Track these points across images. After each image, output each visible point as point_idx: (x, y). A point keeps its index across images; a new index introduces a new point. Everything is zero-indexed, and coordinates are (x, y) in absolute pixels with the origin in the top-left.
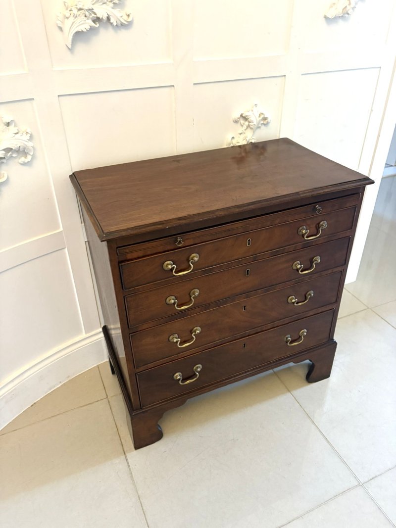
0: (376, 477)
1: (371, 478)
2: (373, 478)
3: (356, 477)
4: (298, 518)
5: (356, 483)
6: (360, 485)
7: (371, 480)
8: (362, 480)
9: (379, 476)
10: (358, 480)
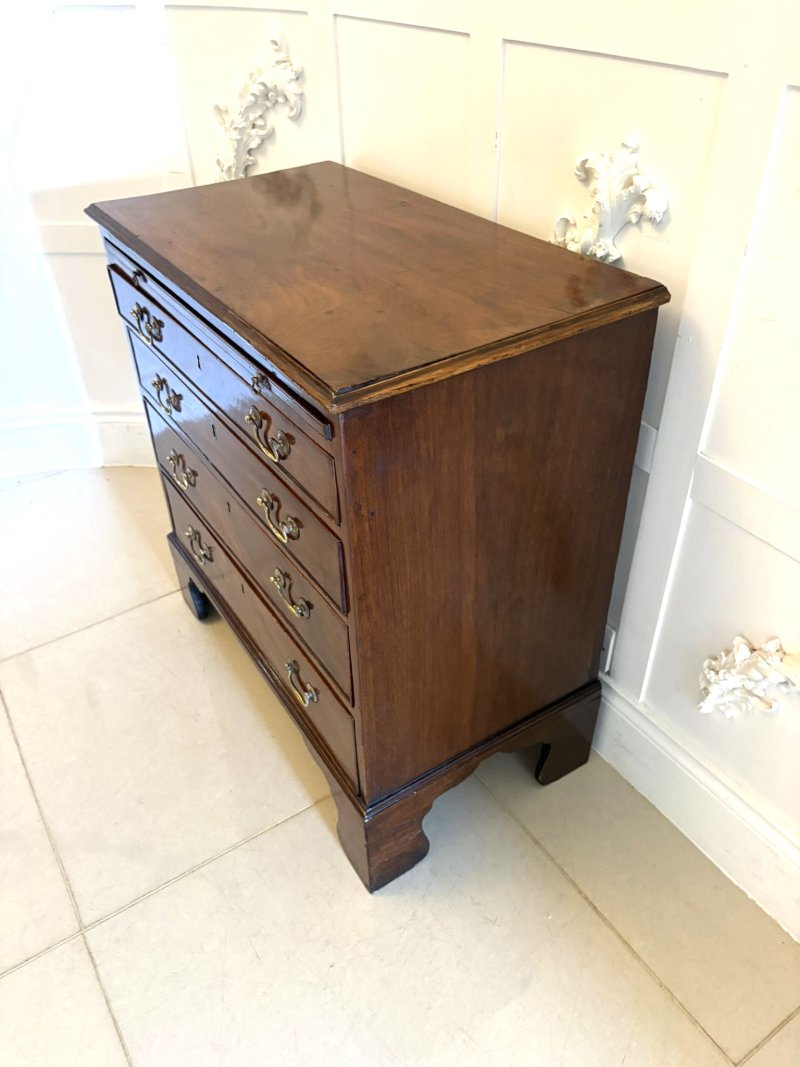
0: (95, 966)
1: (94, 954)
2: (92, 958)
3: (99, 921)
4: (41, 813)
5: (86, 921)
6: (82, 928)
7: (90, 954)
8: (91, 934)
9: (97, 973)
10: (91, 926)
